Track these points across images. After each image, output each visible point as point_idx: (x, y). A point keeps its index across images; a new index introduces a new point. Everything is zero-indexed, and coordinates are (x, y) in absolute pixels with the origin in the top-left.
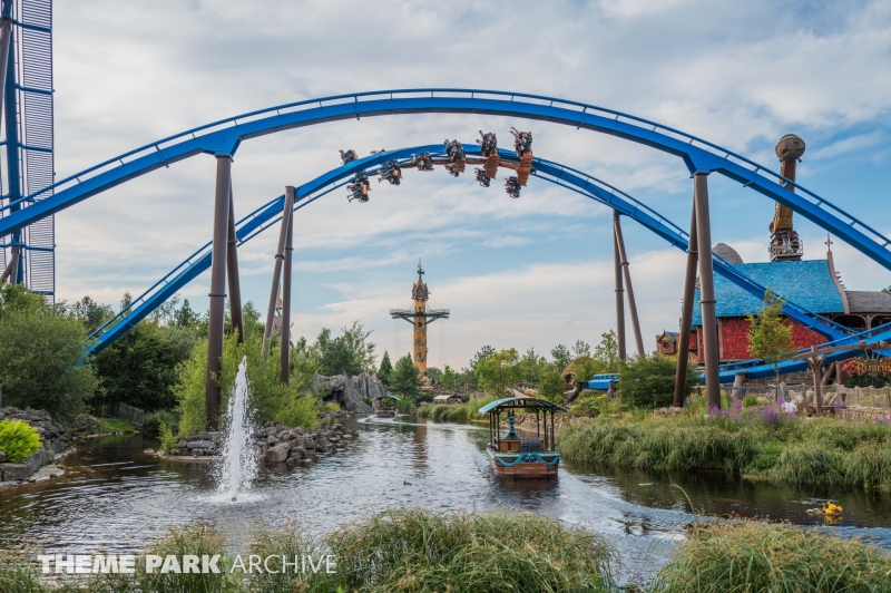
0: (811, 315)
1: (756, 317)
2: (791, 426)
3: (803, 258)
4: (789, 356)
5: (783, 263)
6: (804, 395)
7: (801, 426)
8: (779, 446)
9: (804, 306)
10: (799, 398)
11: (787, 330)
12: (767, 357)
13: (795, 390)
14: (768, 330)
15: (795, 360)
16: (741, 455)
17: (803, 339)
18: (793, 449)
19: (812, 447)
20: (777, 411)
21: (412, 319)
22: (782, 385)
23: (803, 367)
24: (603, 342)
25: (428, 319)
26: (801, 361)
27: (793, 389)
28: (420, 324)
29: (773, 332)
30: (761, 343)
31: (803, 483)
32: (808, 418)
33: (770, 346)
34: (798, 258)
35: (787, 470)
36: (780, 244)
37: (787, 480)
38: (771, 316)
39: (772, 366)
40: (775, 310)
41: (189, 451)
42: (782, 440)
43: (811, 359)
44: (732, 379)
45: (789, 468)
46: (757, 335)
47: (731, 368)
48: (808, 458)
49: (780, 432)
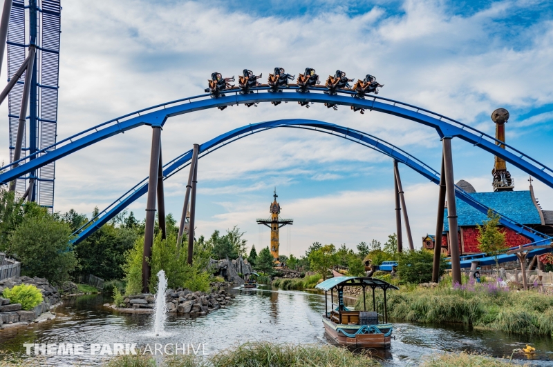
0: (519, 225)
1: (482, 226)
2: (506, 296)
3: (514, 190)
4: (505, 252)
5: (502, 193)
6: (517, 277)
7: (512, 296)
8: (497, 308)
9: (515, 219)
10: (512, 278)
11: (502, 235)
12: (490, 252)
13: (511, 273)
14: (490, 235)
15: (509, 254)
16: (473, 314)
17: (515, 240)
18: (506, 311)
19: (518, 310)
20: (497, 286)
21: (270, 225)
22: (501, 270)
23: (515, 258)
24: (390, 241)
25: (280, 225)
26: (513, 255)
27: (510, 272)
28: (275, 228)
29: (493, 236)
30: (486, 243)
31: (513, 333)
32: (518, 291)
33: (492, 245)
34: (511, 189)
35: (503, 324)
36: (499, 181)
37: (502, 331)
38: (492, 226)
39: (493, 258)
40: (495, 222)
41: (131, 305)
42: (500, 305)
43: (519, 253)
44: (469, 265)
45: (504, 323)
46: (483, 238)
47: (469, 258)
48: (515, 317)
49: (499, 299)
